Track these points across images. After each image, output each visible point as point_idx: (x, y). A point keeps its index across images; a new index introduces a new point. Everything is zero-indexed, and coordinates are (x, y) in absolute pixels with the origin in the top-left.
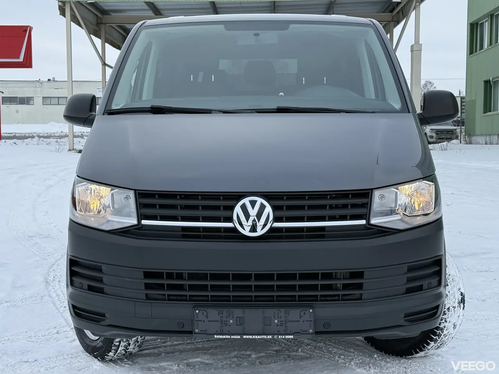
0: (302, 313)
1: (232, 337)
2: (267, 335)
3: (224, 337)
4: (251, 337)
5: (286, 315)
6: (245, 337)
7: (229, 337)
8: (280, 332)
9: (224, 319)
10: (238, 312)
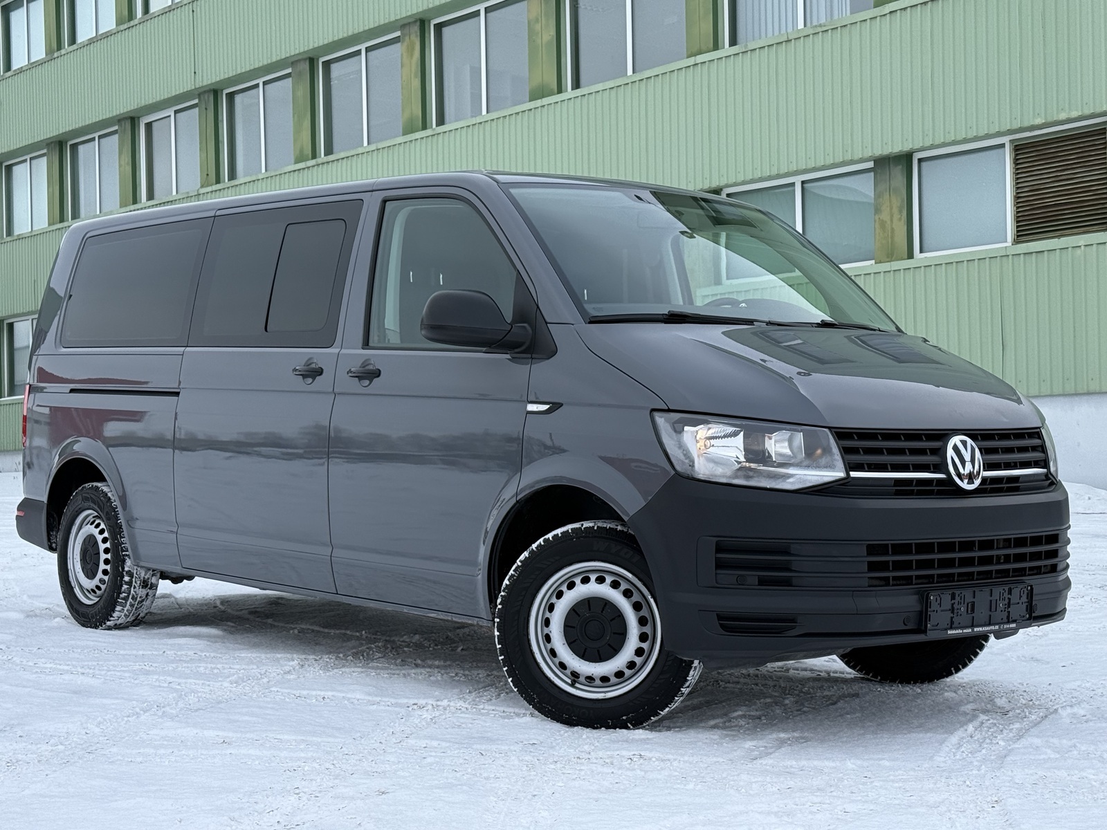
0: (1022, 591)
1: (965, 631)
2: (994, 624)
3: (957, 632)
4: (981, 629)
5: (1009, 596)
6: (975, 629)
7: (961, 631)
8: (1003, 621)
9: (956, 606)
10: (968, 594)
